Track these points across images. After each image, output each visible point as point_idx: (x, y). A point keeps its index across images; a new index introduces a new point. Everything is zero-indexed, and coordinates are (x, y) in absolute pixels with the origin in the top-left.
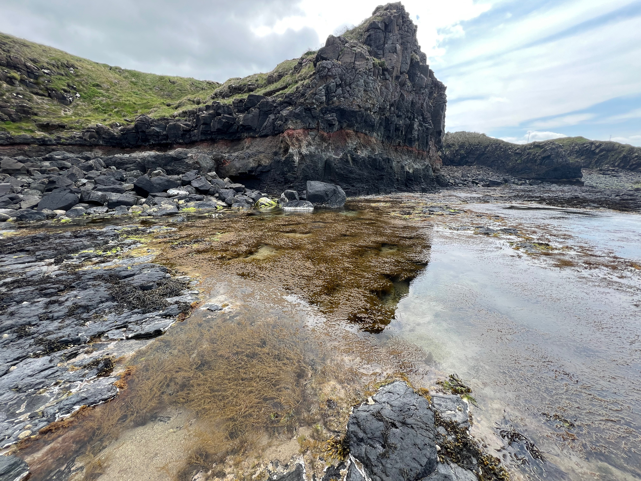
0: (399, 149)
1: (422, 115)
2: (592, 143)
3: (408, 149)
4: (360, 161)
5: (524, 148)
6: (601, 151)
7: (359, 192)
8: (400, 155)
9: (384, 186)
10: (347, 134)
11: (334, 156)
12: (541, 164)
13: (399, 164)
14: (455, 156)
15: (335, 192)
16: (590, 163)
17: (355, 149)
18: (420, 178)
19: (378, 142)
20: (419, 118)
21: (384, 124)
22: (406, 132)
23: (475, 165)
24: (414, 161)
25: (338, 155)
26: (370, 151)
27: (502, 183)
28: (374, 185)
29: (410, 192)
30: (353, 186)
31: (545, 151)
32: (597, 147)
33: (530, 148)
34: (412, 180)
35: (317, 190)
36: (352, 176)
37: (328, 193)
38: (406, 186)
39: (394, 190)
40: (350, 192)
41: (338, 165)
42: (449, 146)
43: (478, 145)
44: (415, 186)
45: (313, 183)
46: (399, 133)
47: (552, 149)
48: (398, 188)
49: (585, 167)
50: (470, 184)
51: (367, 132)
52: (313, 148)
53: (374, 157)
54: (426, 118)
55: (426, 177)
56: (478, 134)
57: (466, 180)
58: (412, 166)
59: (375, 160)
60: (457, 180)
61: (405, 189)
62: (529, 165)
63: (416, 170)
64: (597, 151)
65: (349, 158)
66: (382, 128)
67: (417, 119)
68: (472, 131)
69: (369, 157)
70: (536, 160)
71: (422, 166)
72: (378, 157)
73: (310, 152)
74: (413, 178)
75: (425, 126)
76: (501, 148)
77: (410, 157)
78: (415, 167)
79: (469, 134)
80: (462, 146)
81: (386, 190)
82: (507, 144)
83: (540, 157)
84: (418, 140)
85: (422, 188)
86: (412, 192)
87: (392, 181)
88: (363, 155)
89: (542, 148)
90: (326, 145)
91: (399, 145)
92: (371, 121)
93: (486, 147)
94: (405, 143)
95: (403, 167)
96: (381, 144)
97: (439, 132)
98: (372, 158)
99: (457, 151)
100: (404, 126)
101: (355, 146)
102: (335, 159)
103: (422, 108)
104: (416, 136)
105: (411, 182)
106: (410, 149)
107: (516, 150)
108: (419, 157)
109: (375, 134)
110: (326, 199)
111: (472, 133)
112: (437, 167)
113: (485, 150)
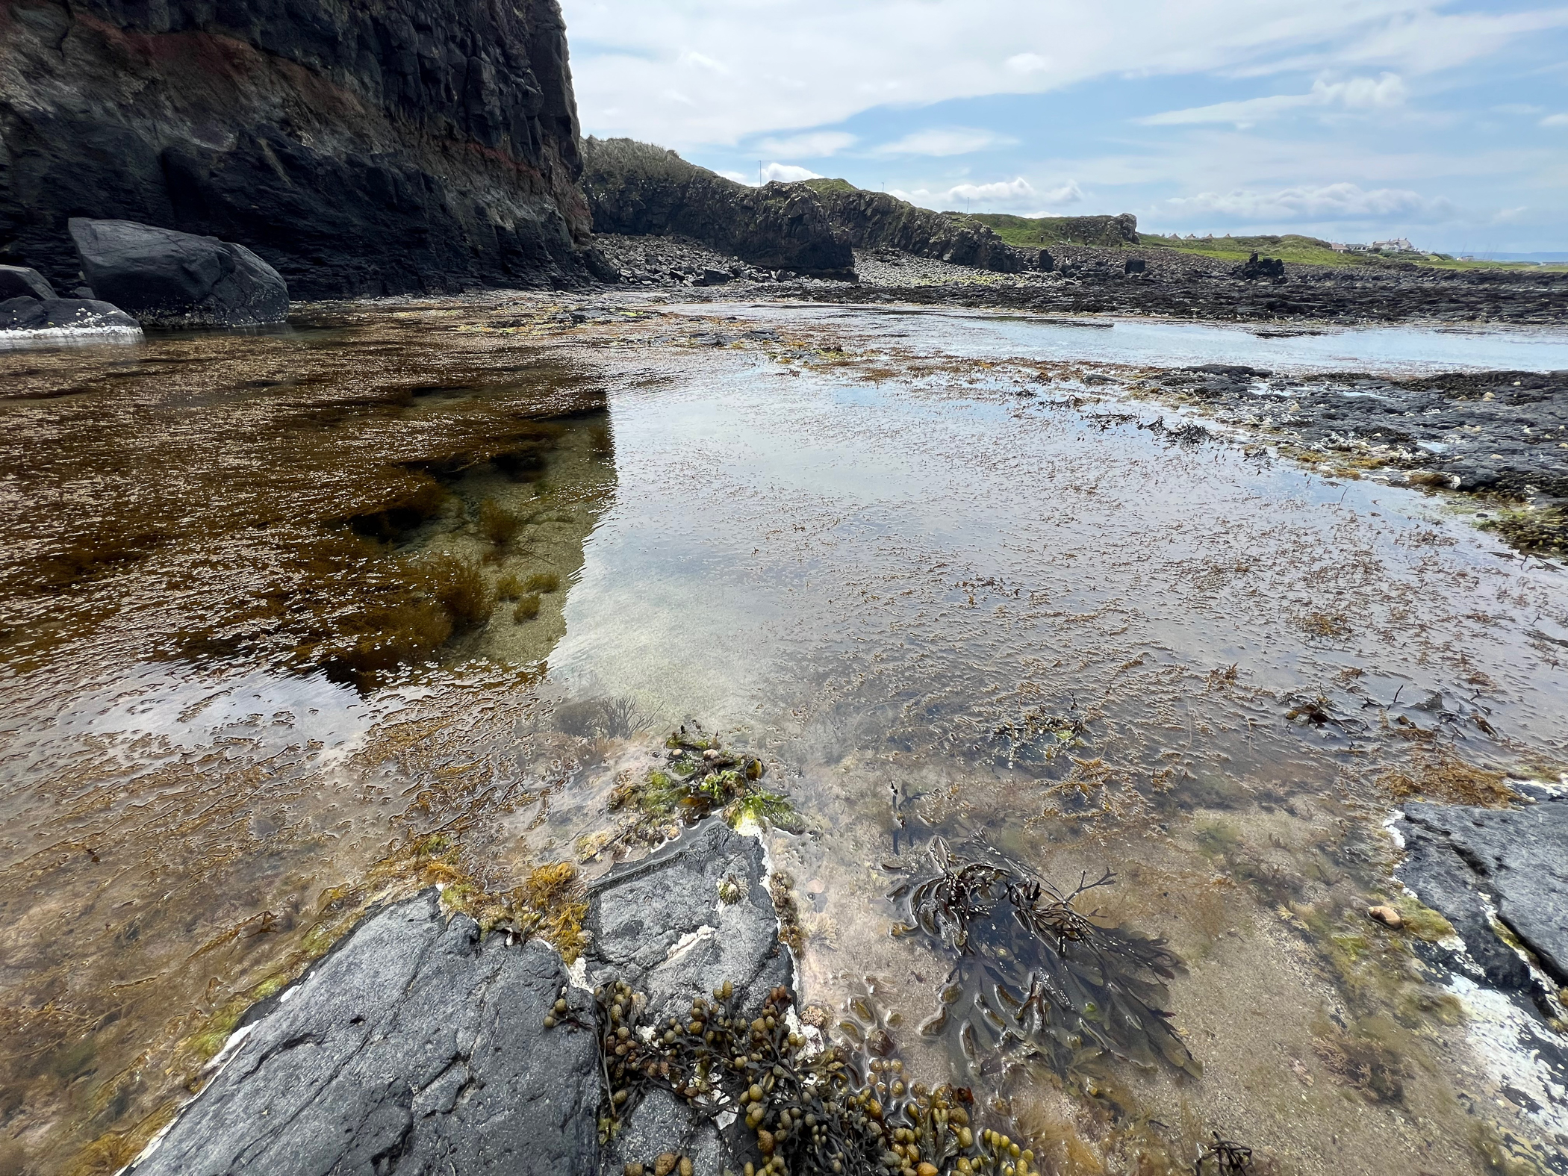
0: (453, 150)
1: (500, 43)
2: (860, 195)
3: (483, 155)
4: (320, 171)
5: (757, 196)
6: (876, 211)
7: (350, 283)
8: (464, 173)
9: (436, 266)
10: (229, 55)
11: (197, 141)
12: (789, 235)
13: (468, 202)
14: (621, 208)
15: (226, 266)
16: (862, 238)
17: (285, 123)
18: (541, 247)
19: (373, 110)
20: (491, 49)
21: (373, 42)
22: (463, 94)
23: (669, 234)
24: (512, 197)
25: (215, 138)
26: (351, 140)
27: (729, 278)
28: (399, 262)
29: (521, 289)
30: (319, 262)
31: (792, 204)
32: (869, 204)
33: (766, 197)
34: (518, 254)
35: (134, 254)
36: (302, 223)
37: (193, 267)
38: (507, 271)
39: (470, 281)
40: (314, 282)
41: (229, 177)
42: (601, 178)
43: (666, 180)
44: (533, 273)
45: (103, 227)
46: (438, 93)
47: (803, 201)
48: (482, 277)
49: (858, 246)
50: (668, 278)
51: (316, 62)
52: (69, 92)
53: (369, 163)
54: (516, 58)
55: (557, 248)
56: (662, 150)
57: (656, 272)
58: (511, 212)
59: (375, 174)
60: (638, 272)
61: (504, 280)
62: (771, 235)
63: (522, 224)
64: (869, 212)
65: (268, 153)
66: (372, 59)
67: (488, 54)
68: (647, 140)
69: (351, 162)
70: (781, 225)
71: (539, 214)
72: (385, 165)
73: (59, 107)
74: (519, 248)
75: (518, 85)
76: (715, 192)
77: (497, 182)
78: (520, 213)
79: (641, 147)
80: (631, 180)
81: (444, 280)
82: (725, 183)
83: (786, 219)
84: (507, 127)
85: (552, 278)
86: (527, 290)
87: (457, 254)
88: (327, 151)
89: (786, 198)
90: (138, 85)
91: (450, 135)
92: (316, 19)
93: (685, 187)
94: (468, 130)
95: (481, 212)
96: (386, 123)
97: (565, 122)
98: (362, 165)
99: (622, 192)
100: (451, 71)
101: (279, 114)
102: (203, 153)
103: (493, 18)
104: (498, 112)
105: (516, 260)
106: (490, 154)
107: (742, 200)
108: (520, 184)
109: (349, 78)
110: (194, 291)
111: (647, 146)
112: (580, 226)
113: (684, 195)
